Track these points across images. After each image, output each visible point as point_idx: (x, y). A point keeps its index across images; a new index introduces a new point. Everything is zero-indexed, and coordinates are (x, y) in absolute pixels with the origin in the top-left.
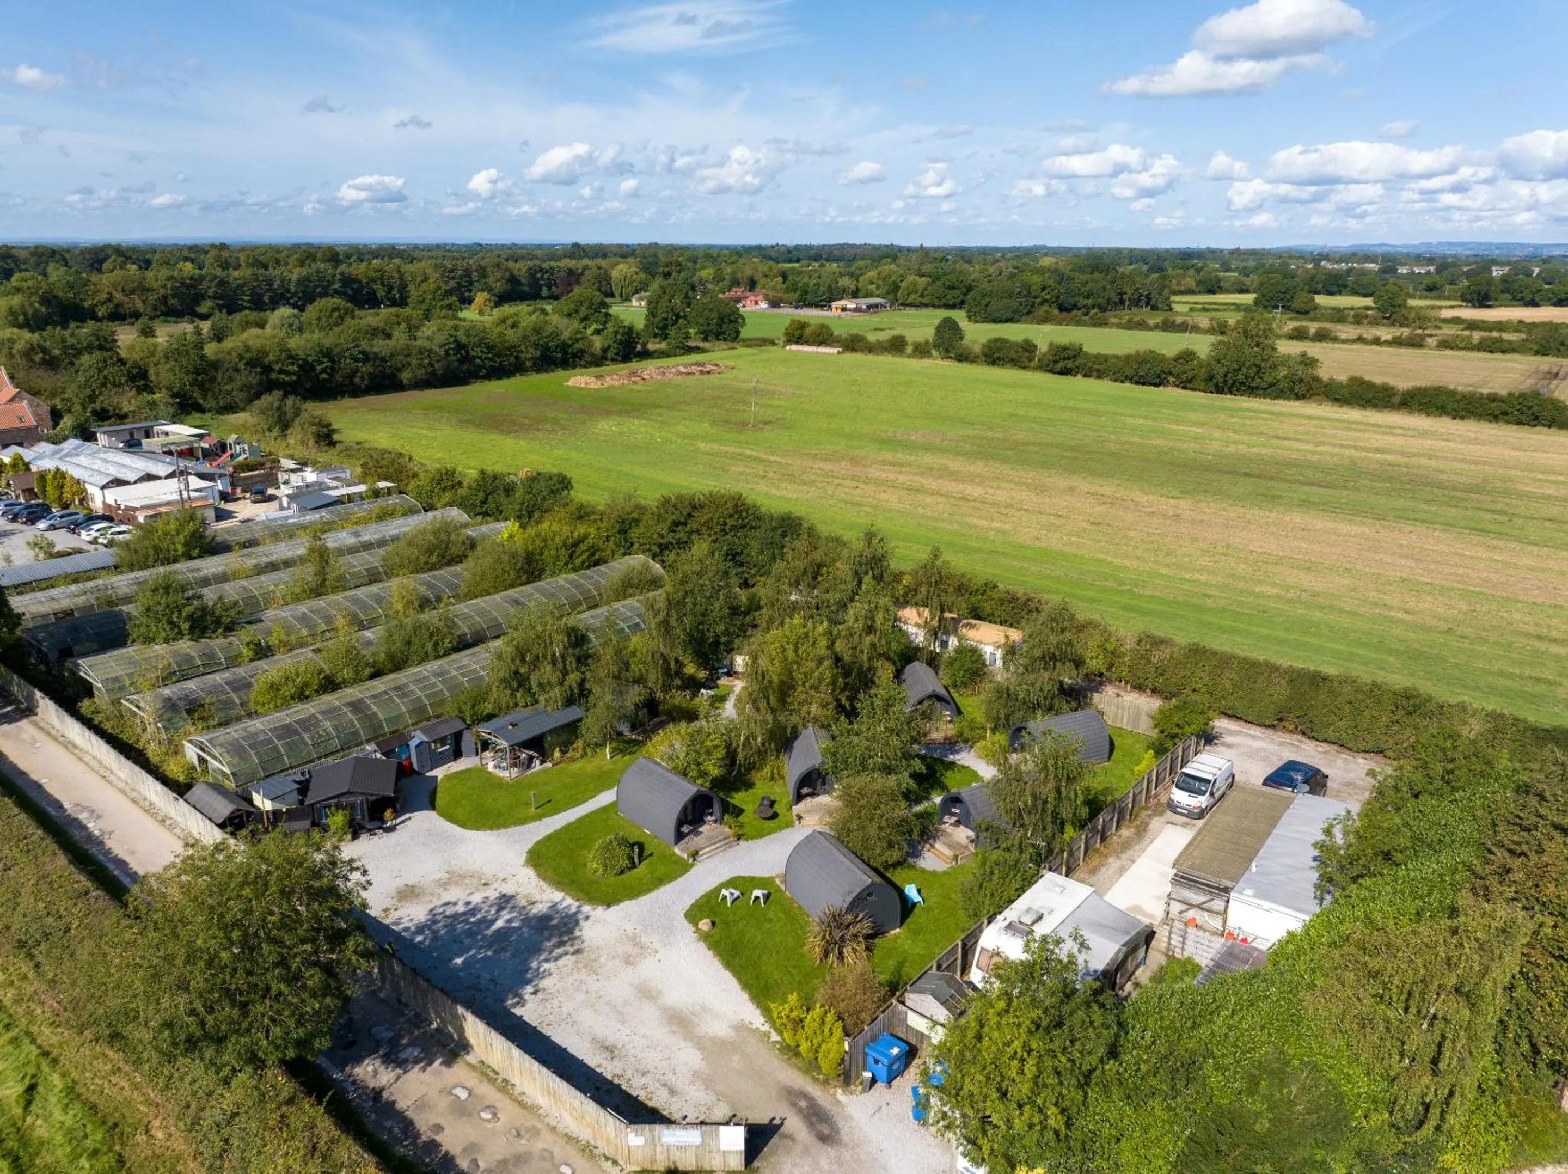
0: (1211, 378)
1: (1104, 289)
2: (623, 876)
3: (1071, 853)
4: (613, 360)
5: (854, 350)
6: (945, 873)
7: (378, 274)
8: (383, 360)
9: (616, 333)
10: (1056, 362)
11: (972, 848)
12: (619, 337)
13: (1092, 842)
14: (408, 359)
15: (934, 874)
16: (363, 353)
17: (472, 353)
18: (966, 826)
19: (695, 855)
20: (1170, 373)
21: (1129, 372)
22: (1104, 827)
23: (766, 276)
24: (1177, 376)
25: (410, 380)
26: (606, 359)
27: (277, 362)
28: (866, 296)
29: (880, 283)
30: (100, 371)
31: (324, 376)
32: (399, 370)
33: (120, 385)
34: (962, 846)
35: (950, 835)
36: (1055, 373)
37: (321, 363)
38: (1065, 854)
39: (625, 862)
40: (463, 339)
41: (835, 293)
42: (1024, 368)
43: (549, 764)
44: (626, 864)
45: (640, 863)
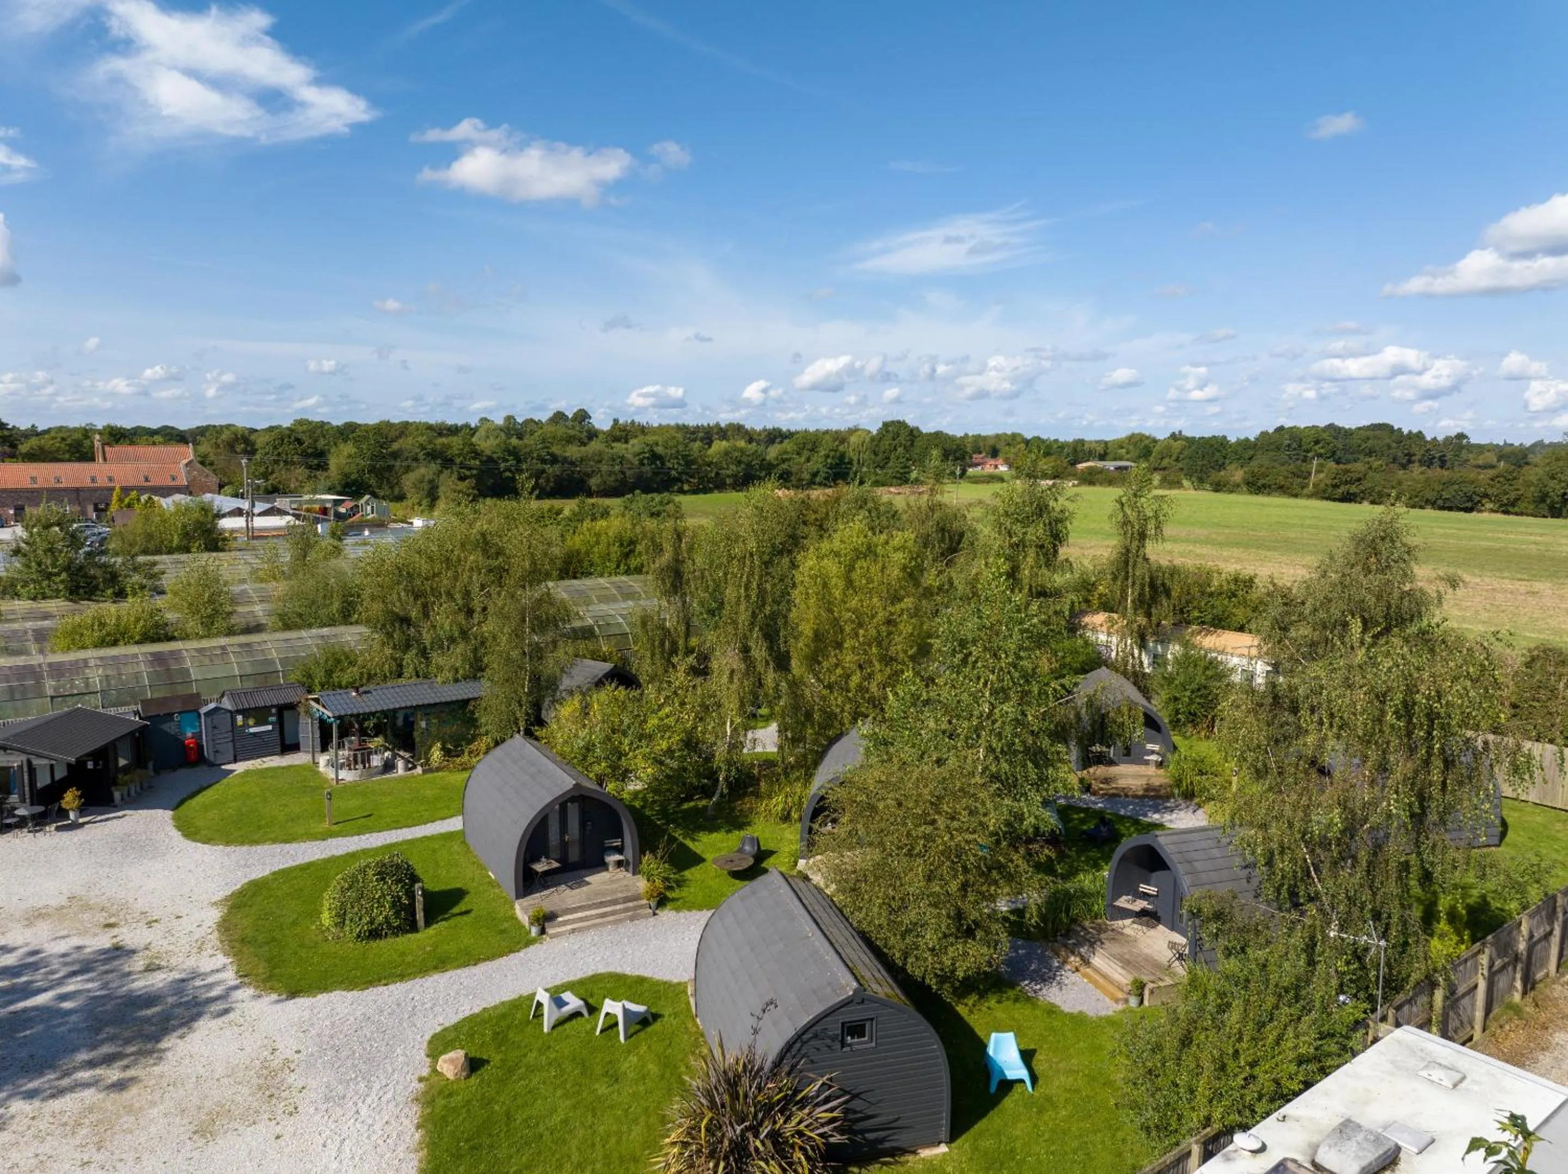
0: (1543, 498)
1: (1389, 447)
2: (375, 944)
3: (1452, 999)
4: (820, 484)
5: (1091, 483)
6: (1110, 1022)
7: (624, 434)
8: (573, 463)
9: (827, 456)
10: (1336, 486)
11: (1180, 970)
12: (829, 461)
13: (1502, 981)
14: (599, 465)
15: (1079, 1020)
16: (552, 455)
17: (669, 465)
18: (1172, 928)
19: (544, 920)
20: (1486, 496)
21: (1431, 495)
22: (1530, 949)
23: (1009, 444)
24: (1497, 499)
25: (598, 486)
26: (814, 483)
27: (459, 455)
28: (1115, 459)
29: (1131, 447)
30: (275, 448)
31: (508, 474)
32: (589, 476)
33: (293, 463)
34: (1157, 965)
35: (1130, 941)
36: (1334, 500)
37: (506, 460)
38: (1439, 995)
39: (383, 913)
40: (659, 450)
41: (1081, 455)
42: (1296, 496)
43: (419, 770)
44: (386, 918)
45: (428, 924)
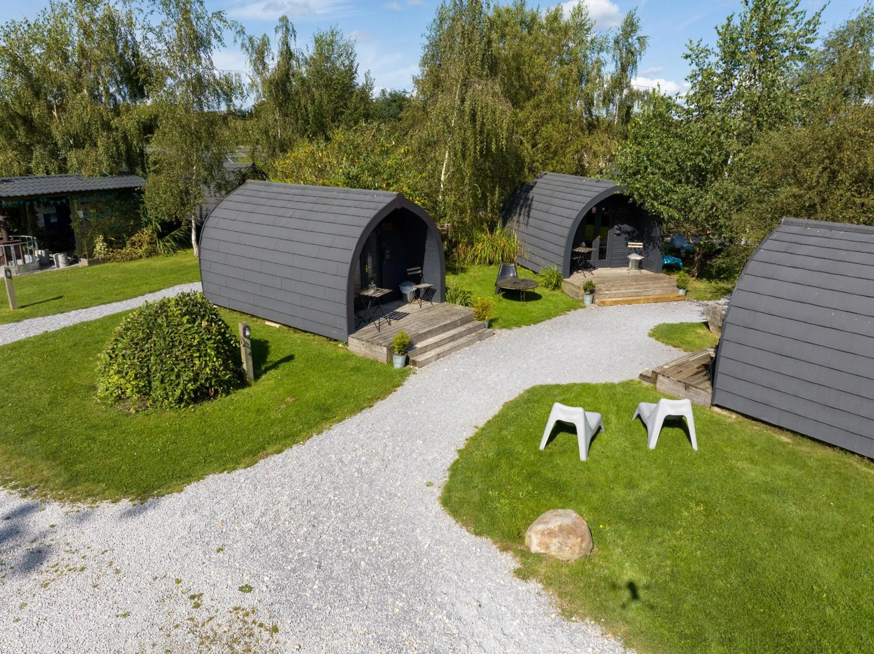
43: (84, 262)
44: (214, 369)
45: (257, 377)
